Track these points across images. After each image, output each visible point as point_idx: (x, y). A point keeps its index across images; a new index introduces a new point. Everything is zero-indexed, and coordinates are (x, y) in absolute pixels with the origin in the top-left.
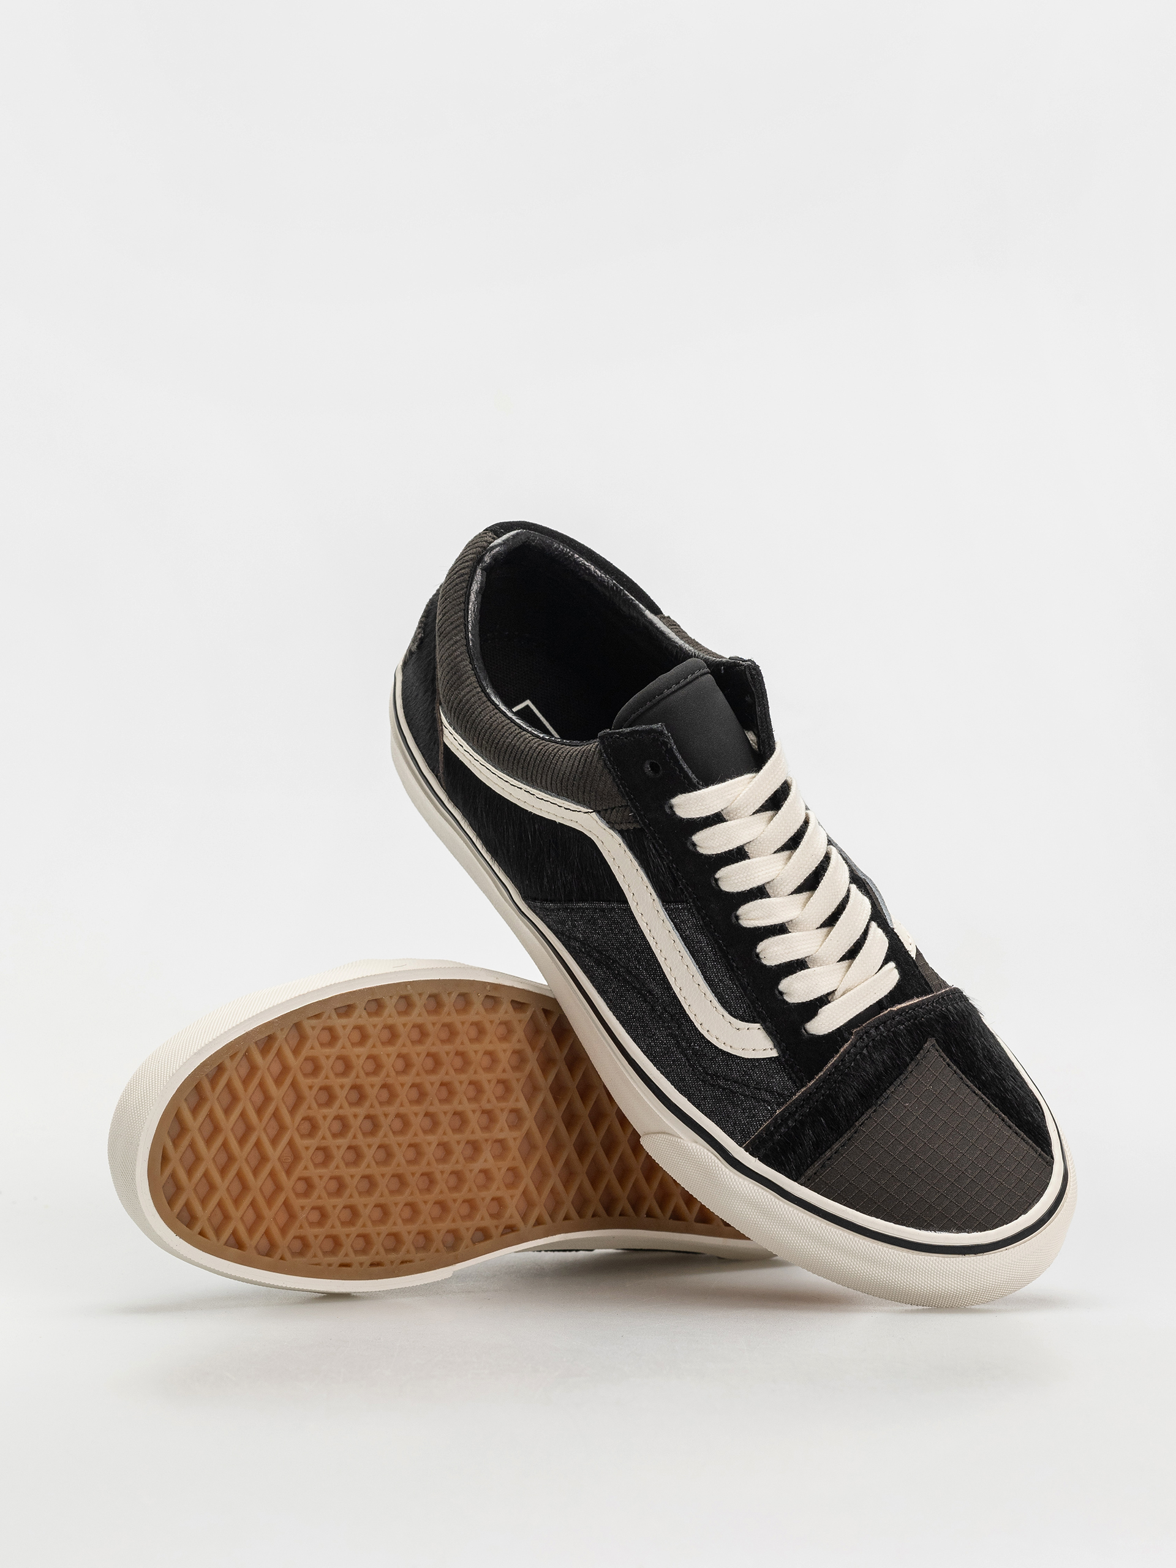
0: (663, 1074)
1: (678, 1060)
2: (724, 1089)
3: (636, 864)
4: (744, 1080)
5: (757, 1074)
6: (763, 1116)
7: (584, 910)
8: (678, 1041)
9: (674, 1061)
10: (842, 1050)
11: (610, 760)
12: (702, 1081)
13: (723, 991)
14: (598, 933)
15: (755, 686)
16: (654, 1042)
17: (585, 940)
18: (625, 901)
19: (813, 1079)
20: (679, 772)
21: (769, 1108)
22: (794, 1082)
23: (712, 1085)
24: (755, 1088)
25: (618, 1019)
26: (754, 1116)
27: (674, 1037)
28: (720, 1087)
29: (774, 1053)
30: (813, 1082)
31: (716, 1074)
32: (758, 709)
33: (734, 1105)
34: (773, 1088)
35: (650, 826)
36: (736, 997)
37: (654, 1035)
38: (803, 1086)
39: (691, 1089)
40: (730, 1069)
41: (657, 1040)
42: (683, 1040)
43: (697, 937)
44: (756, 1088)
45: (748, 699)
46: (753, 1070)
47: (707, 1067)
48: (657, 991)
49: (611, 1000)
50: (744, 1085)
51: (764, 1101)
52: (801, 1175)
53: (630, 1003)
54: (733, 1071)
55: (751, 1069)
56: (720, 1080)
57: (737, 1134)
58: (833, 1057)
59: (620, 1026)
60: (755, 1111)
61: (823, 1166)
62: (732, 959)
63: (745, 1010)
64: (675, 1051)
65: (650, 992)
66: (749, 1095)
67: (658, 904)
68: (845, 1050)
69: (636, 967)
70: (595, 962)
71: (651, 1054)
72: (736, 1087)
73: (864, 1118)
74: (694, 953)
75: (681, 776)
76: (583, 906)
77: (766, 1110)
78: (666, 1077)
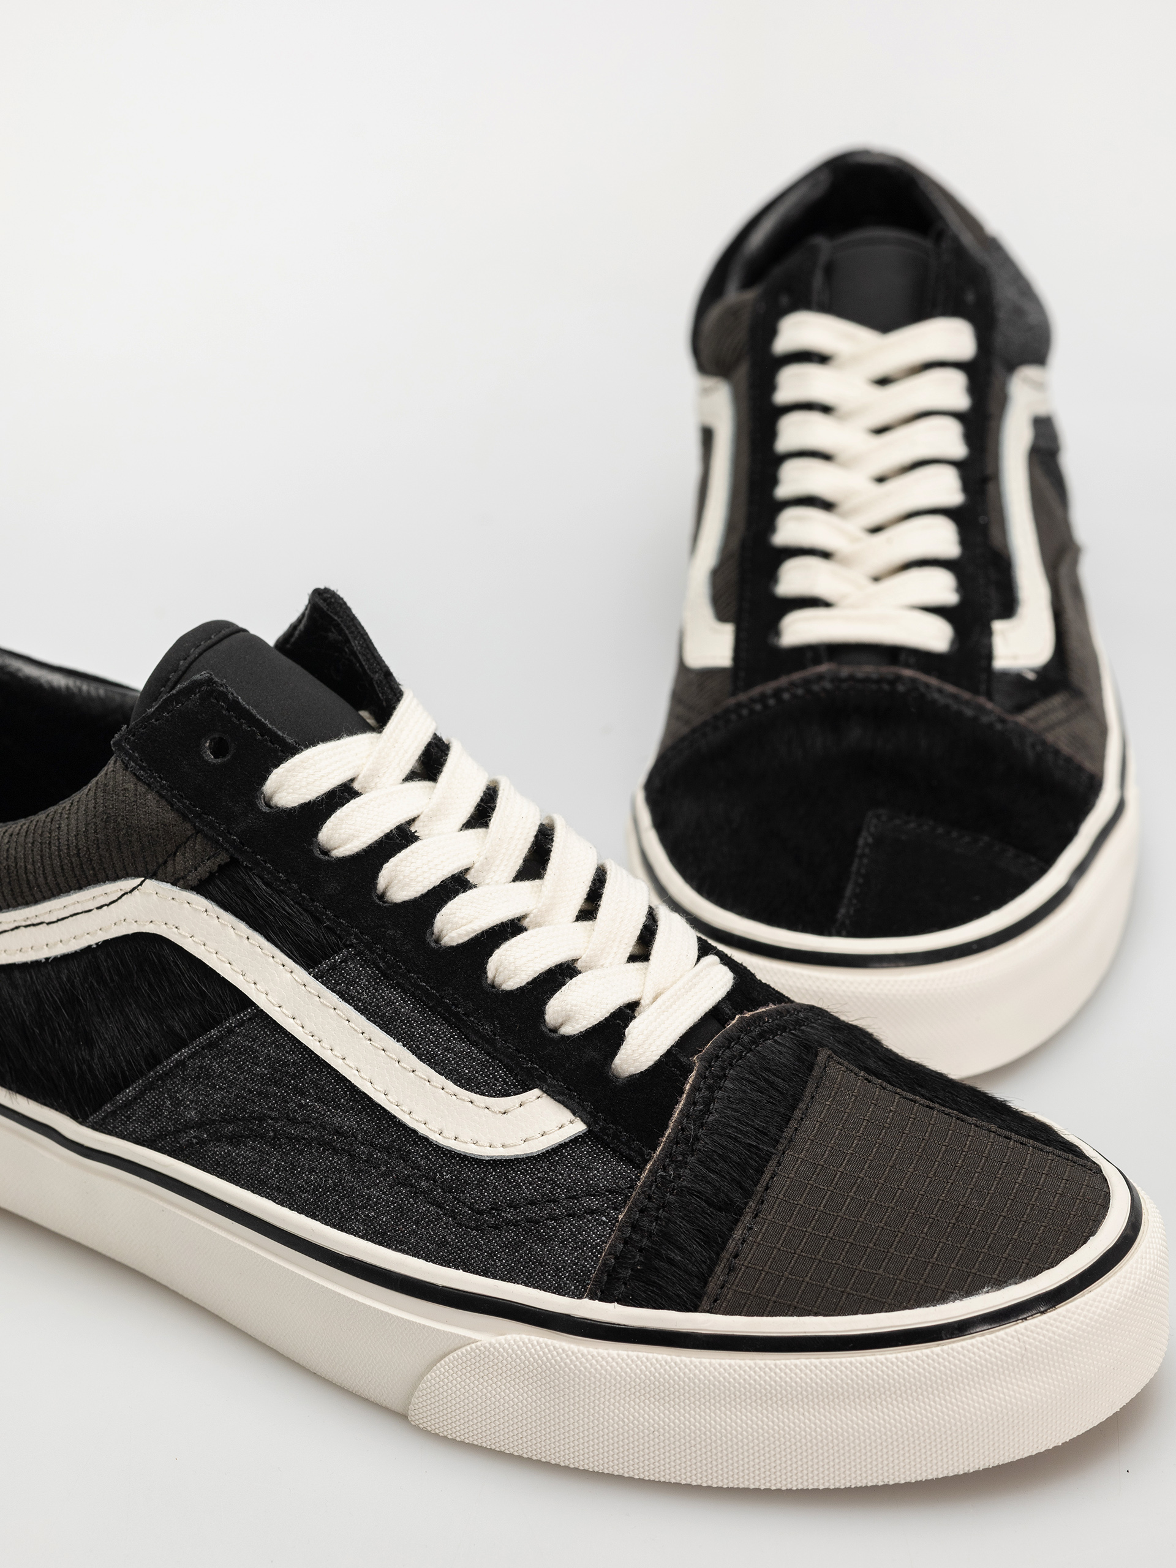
0: (407, 1253)
1: (423, 1216)
2: (516, 1224)
3: (242, 927)
4: (546, 1194)
5: (562, 1174)
6: (599, 1236)
7: (181, 1064)
8: (412, 1186)
9: (417, 1222)
10: (687, 1087)
11: (142, 768)
12: (476, 1228)
13: (459, 1065)
14: (221, 1089)
15: (336, 613)
16: (374, 1210)
17: (202, 1114)
18: (244, 1002)
19: (658, 1145)
20: (262, 736)
21: (604, 1219)
22: (629, 1161)
23: (496, 1227)
24: (568, 1198)
25: (300, 1210)
26: (584, 1243)
27: (404, 1182)
28: (508, 1222)
29: (578, 1127)
30: (659, 1149)
31: (495, 1207)
32: (355, 644)
33: (544, 1241)
34: (597, 1185)
35: (243, 845)
36: (483, 1065)
37: (369, 1199)
38: (646, 1162)
39: (462, 1252)
40: (515, 1187)
41: (376, 1204)
42: (420, 1177)
43: (383, 997)
44: (570, 1198)
45: (333, 635)
46: (553, 1171)
47: (476, 1202)
48: (348, 1122)
49: (278, 1189)
50: (548, 1201)
51: (592, 1212)
52: (700, 1297)
53: (312, 1171)
54: (520, 1187)
55: (551, 1170)
56: (505, 1212)
57: (566, 1284)
58: (677, 1102)
59: (309, 1219)
60: (582, 1235)
61: (731, 1269)
62: (453, 1004)
63: (504, 1080)
64: (412, 1205)
65: (338, 1132)
66: (562, 1214)
67: (301, 974)
68: (691, 1085)
69: (301, 1106)
70: (231, 1144)
71: (376, 1232)
72: (533, 1212)
73: (766, 1176)
74: (388, 1026)
75: (266, 740)
76: (180, 1056)
77: (600, 1225)
78: (414, 1255)
